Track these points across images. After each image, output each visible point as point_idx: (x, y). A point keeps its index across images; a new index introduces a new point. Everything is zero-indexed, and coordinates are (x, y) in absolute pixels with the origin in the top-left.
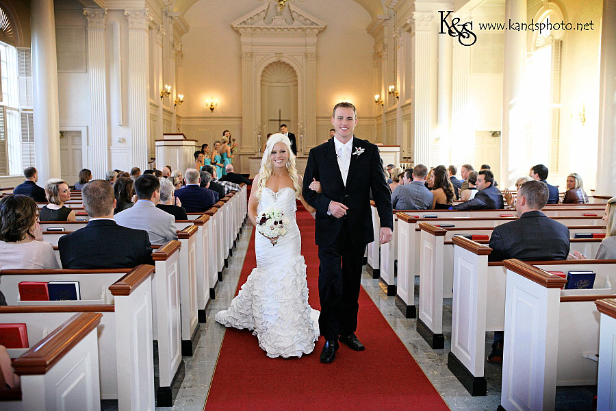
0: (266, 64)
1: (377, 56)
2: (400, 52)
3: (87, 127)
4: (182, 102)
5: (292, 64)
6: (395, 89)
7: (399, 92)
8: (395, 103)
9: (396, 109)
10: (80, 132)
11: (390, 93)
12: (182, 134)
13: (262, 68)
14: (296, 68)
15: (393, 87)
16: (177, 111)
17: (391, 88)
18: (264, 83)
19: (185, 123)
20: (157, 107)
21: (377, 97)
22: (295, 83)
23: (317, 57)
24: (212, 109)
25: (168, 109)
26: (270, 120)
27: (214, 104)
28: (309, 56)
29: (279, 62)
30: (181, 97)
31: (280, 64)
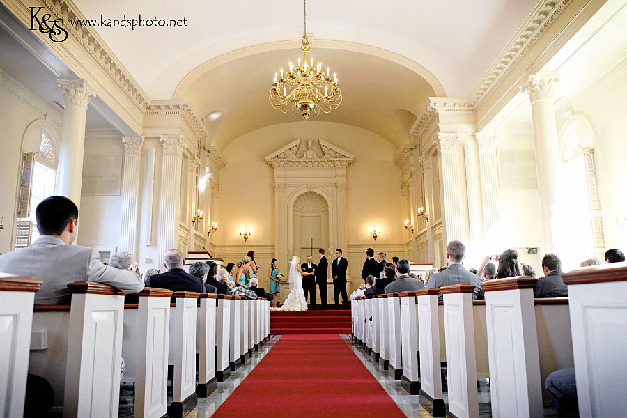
0: (298, 194)
1: (404, 185)
2: (427, 175)
3: (117, 248)
4: (216, 229)
5: (323, 194)
6: (425, 210)
7: (428, 214)
8: (425, 226)
9: (426, 232)
10: (109, 253)
11: (419, 215)
12: (207, 253)
13: (294, 198)
14: (327, 198)
15: (422, 209)
16: (212, 238)
17: (420, 210)
18: (295, 213)
19: (219, 251)
20: (188, 231)
21: (406, 223)
22: (325, 213)
23: (347, 187)
24: (246, 238)
25: (202, 235)
26: (302, 248)
27: (248, 234)
28: (339, 186)
29: (311, 192)
30: (215, 225)
31: (311, 194)
